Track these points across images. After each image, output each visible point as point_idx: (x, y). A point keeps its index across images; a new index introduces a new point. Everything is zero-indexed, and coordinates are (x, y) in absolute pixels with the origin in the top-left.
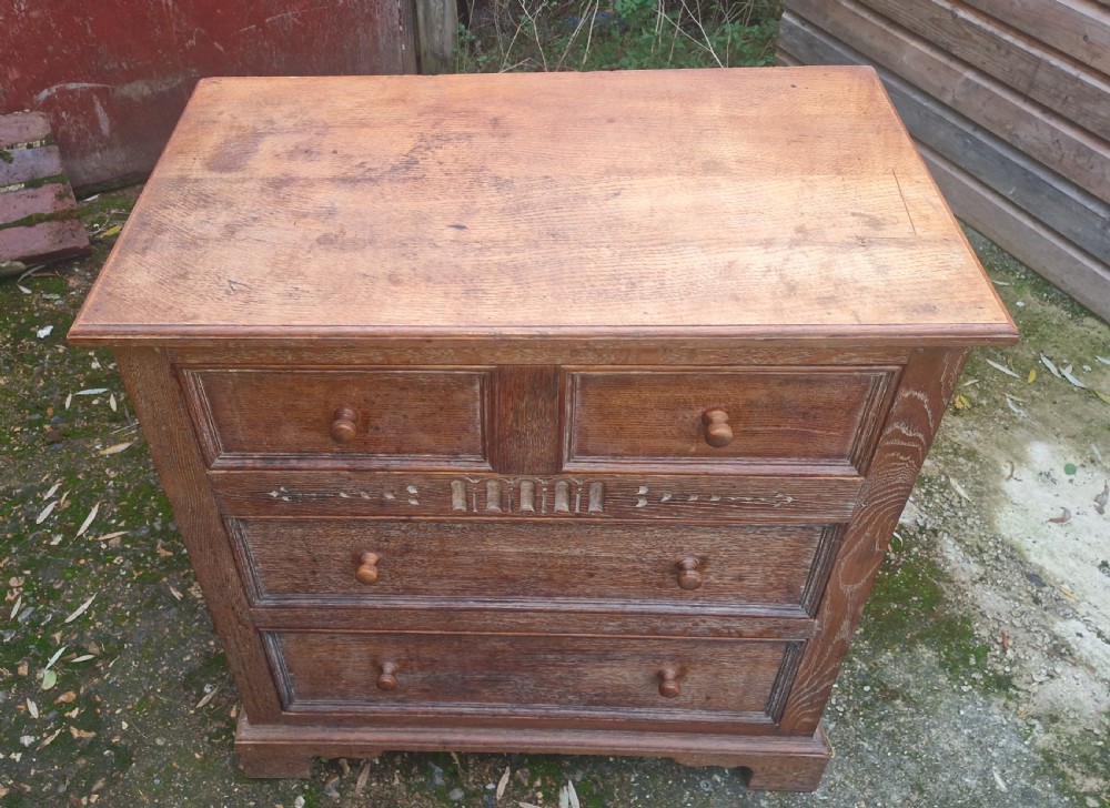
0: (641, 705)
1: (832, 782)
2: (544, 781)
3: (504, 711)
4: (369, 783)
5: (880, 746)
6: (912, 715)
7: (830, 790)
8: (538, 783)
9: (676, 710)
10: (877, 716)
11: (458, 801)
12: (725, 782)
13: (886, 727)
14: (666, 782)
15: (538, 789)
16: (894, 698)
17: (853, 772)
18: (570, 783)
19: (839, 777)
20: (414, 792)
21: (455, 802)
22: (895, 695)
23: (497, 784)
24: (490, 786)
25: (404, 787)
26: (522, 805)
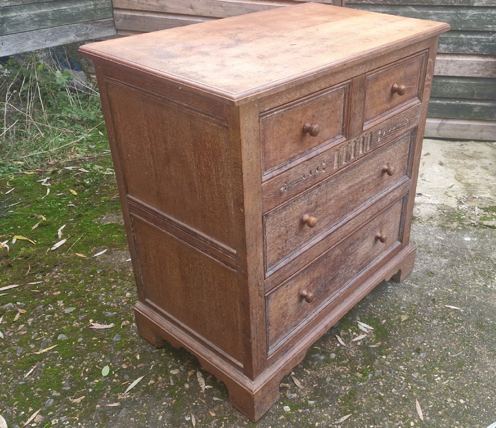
2: (351, 329)
3: (338, 295)
4: (300, 381)
9: (380, 256)
11: (336, 357)
15: (352, 332)
18: (358, 323)
20: (319, 369)
21: (335, 358)
23: (339, 343)
24: (338, 345)
25: (313, 372)
26: (354, 340)
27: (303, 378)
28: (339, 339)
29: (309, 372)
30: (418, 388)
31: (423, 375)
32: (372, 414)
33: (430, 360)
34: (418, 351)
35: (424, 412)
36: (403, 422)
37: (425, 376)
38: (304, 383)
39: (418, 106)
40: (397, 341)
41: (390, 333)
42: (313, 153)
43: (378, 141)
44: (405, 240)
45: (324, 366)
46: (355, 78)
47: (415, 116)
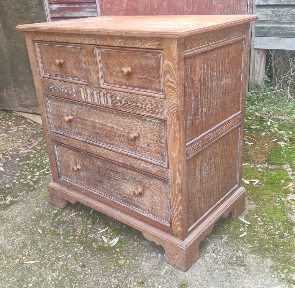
0: (136, 206)
1: (194, 274)
2: (113, 234)
4: (74, 216)
5: (222, 274)
6: (244, 273)
7: (191, 275)
8: (111, 234)
9: (144, 212)
10: (230, 267)
12: (161, 257)
13: (230, 271)
14: (144, 249)
15: (110, 235)
16: (242, 266)
17: (205, 275)
18: (119, 237)
19: (198, 274)
20: (81, 222)
21: (87, 228)
22: (244, 265)
23: (102, 230)
24: (99, 229)
26: (103, 236)
27: (76, 217)
28: (105, 230)
29: (80, 219)
30: (50, 263)
31: (60, 266)
32: (38, 241)
33: (73, 272)
34: (83, 266)
35: (30, 265)
36: (27, 254)
37: (59, 268)
38: (72, 218)
39: (161, 101)
40: (96, 256)
41: (105, 253)
42: (67, 80)
43: (118, 105)
44: (176, 230)
45: (83, 224)
46: (85, 45)
47: (159, 109)
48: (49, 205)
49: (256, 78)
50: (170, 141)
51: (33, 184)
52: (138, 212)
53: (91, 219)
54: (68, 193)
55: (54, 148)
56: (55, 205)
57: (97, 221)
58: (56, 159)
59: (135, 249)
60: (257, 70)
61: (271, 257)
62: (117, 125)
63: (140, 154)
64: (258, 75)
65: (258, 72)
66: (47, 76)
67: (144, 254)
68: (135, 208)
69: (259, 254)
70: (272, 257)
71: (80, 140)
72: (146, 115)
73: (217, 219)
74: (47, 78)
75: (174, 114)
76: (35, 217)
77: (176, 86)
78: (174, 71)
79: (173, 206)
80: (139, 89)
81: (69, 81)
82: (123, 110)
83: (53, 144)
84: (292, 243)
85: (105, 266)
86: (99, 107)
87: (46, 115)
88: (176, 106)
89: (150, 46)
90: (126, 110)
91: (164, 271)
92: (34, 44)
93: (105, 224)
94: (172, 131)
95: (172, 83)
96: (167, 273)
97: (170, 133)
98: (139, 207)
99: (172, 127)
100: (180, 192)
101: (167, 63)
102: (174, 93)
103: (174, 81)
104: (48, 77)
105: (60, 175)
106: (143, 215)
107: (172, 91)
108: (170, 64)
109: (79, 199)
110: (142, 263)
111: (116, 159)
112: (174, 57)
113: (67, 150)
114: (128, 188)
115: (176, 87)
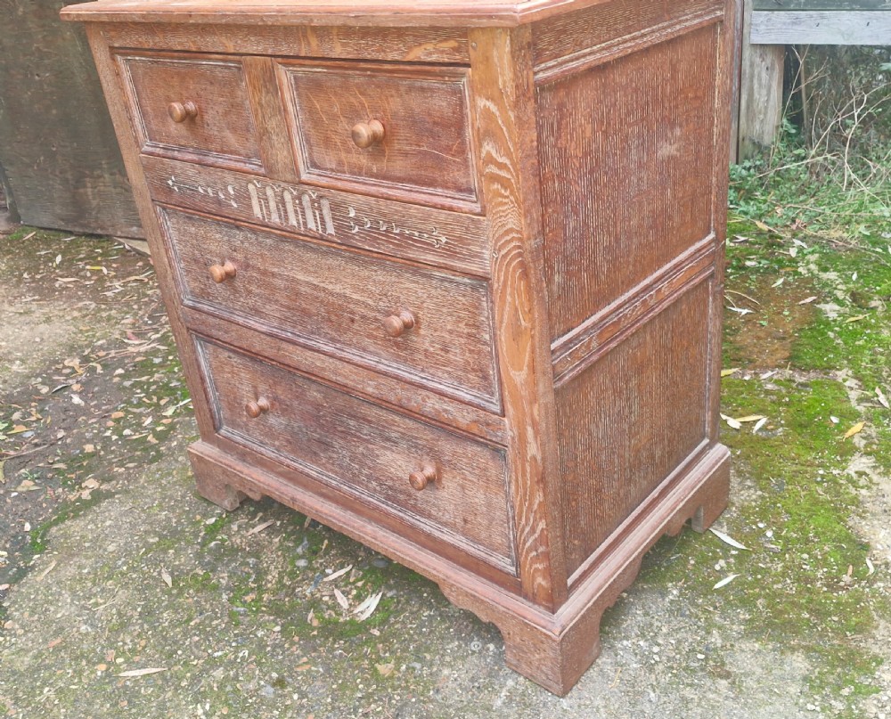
0: (421, 513)
1: (588, 702)
2: (364, 585)
4: (260, 532)
5: (665, 703)
6: (727, 698)
7: (579, 706)
8: (360, 584)
9: (445, 530)
10: (689, 681)
11: (298, 568)
12: (495, 653)
13: (689, 693)
15: (356, 588)
16: (721, 677)
17: (617, 706)
18: (380, 594)
19: (599, 702)
20: (280, 550)
21: (295, 566)
22: (727, 675)
23: (334, 571)
24: (328, 571)
25: (277, 545)
26: (337, 593)
27: (267, 535)
28: (342, 572)
29: (277, 540)
30: (189, 675)
31: (215, 685)
32: (161, 610)
33: (250, 701)
34: (280, 683)
35: (135, 680)
36: (129, 650)
37: (212, 688)
38: (255, 537)
39: (473, 220)
40: (315, 650)
41: (342, 642)
42: (210, 160)
43: (354, 232)
44: (533, 584)
45: (284, 557)
46: (248, 58)
47: (469, 245)
48: (196, 503)
49: (758, 127)
50: (503, 339)
51: (157, 442)
52: (427, 529)
53: (306, 542)
54: (242, 473)
55: (194, 351)
56: (210, 503)
57: (324, 547)
58: (202, 380)
59: (424, 630)
60: (761, 105)
61: (803, 647)
62: (356, 288)
63: (423, 371)
64: (762, 117)
65: (763, 110)
66: (158, 151)
67: (448, 644)
68: (418, 517)
69: (771, 638)
70: (808, 649)
71: (259, 329)
72: (431, 261)
73: (650, 542)
74: (159, 155)
75: (512, 259)
76: (157, 539)
77: (512, 175)
78: (505, 129)
79: (520, 519)
80: (409, 186)
81: (217, 165)
82: (367, 248)
83: (192, 339)
84: (862, 604)
85: (340, 682)
86: (301, 237)
87: (166, 260)
88: (515, 235)
89: (430, 54)
90: (376, 248)
91: (503, 694)
92: (114, 60)
93: (343, 554)
94: (507, 309)
95: (501, 166)
96: (511, 700)
97: (502, 315)
98: (429, 516)
99: (509, 298)
100: (538, 482)
101: (485, 106)
102: (507, 197)
103: (507, 162)
104: (161, 152)
105: (217, 423)
106: (442, 538)
107: (503, 191)
108: (493, 108)
109: (270, 489)
110: (440, 671)
111: (358, 384)
112: (504, 87)
113: (230, 357)
114: (398, 464)
115: (513, 181)
